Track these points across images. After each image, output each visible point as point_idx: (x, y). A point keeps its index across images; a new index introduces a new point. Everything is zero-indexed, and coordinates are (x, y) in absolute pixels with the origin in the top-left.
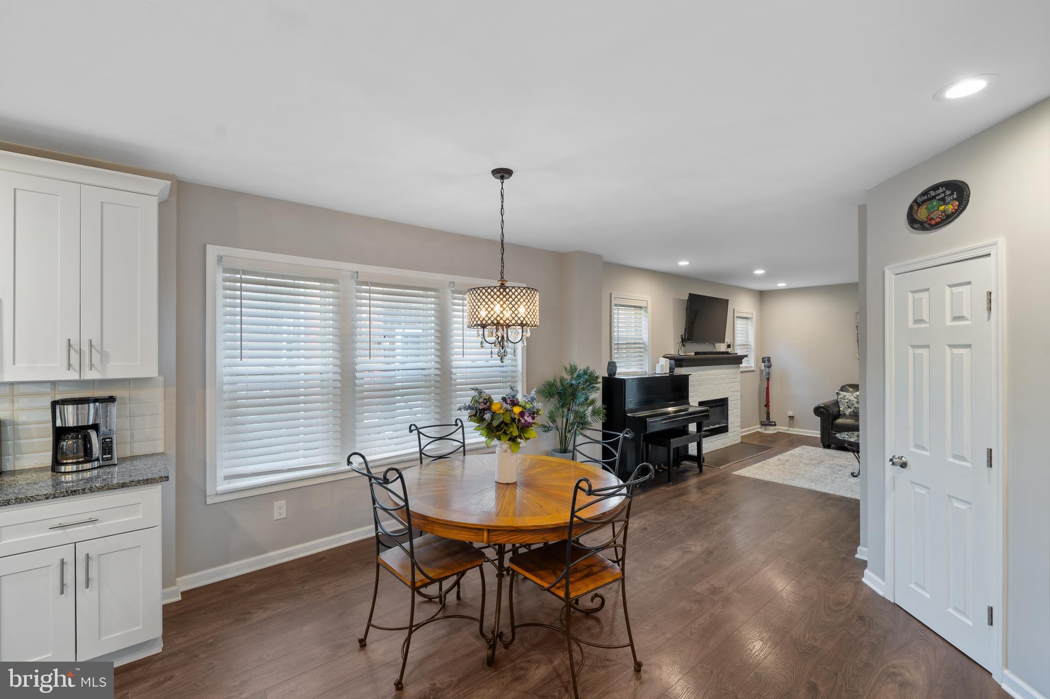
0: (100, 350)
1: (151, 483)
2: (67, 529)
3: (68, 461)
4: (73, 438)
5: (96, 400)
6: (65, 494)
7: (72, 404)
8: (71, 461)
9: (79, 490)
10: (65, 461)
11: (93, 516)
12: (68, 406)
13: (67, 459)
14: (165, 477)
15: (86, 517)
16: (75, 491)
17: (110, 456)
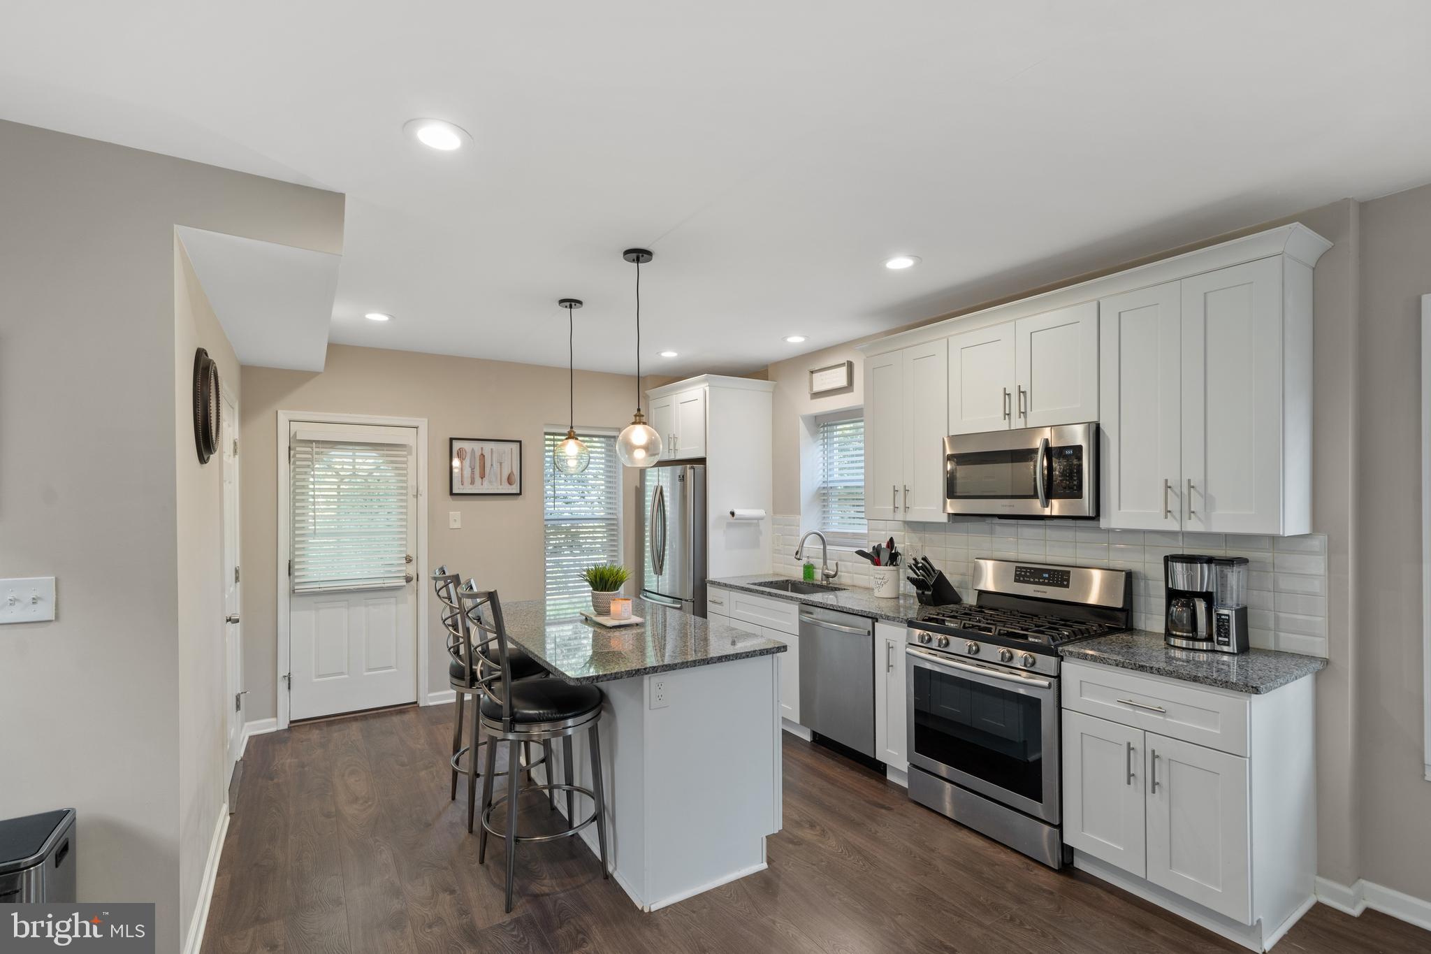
0: (1203, 493)
1: (1232, 689)
2: (1138, 710)
3: (1178, 633)
4: (1183, 605)
5: (1210, 560)
6: (1134, 667)
7: (1182, 562)
8: (1180, 634)
9: (1146, 667)
10: (1174, 633)
11: (1165, 706)
12: (1177, 564)
13: (1176, 631)
14: (1252, 687)
15: (1154, 704)
16: (1142, 666)
17: (1227, 640)
